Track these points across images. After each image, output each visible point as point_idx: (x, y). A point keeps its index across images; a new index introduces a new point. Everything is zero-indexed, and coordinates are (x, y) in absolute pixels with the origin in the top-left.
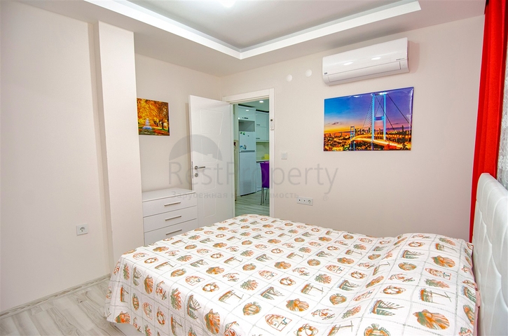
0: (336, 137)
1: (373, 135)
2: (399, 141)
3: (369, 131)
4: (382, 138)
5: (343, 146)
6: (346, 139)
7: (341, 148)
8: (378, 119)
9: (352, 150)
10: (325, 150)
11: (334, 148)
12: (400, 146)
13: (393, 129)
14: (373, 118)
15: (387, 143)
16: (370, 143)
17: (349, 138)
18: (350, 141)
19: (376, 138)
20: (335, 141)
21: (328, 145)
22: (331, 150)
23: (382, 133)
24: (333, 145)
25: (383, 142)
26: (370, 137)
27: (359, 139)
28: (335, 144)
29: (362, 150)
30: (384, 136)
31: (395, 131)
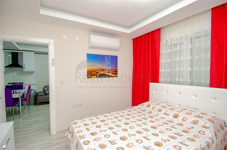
0: (93, 72)
1: (107, 72)
2: (115, 74)
3: (106, 70)
4: (110, 73)
5: (96, 76)
6: (97, 73)
7: (96, 77)
8: (108, 65)
9: (100, 77)
10: (88, 78)
11: (93, 77)
12: (115, 76)
13: (113, 69)
14: (107, 65)
15: (111, 75)
16: (106, 74)
17: (98, 72)
18: (99, 74)
19: (108, 73)
20: (93, 74)
21: (89, 75)
22: (91, 77)
23: (110, 71)
24: (92, 75)
25: (110, 74)
26: (106, 72)
27: (102, 73)
28: (93, 75)
29: (103, 77)
30: (111, 72)
31: (113, 71)
